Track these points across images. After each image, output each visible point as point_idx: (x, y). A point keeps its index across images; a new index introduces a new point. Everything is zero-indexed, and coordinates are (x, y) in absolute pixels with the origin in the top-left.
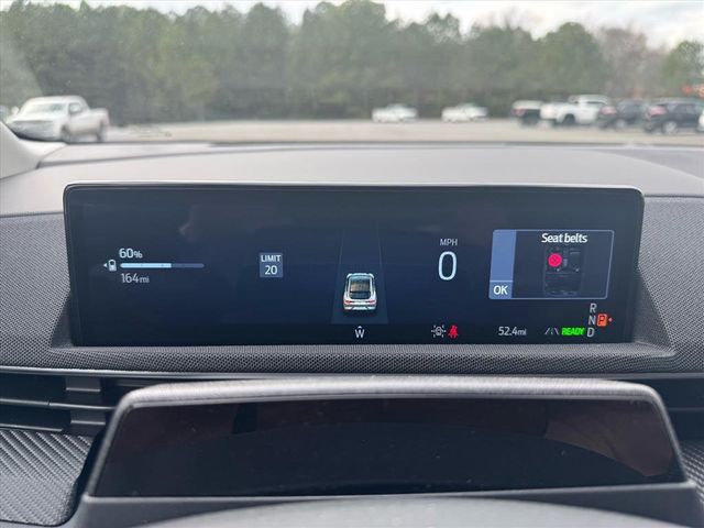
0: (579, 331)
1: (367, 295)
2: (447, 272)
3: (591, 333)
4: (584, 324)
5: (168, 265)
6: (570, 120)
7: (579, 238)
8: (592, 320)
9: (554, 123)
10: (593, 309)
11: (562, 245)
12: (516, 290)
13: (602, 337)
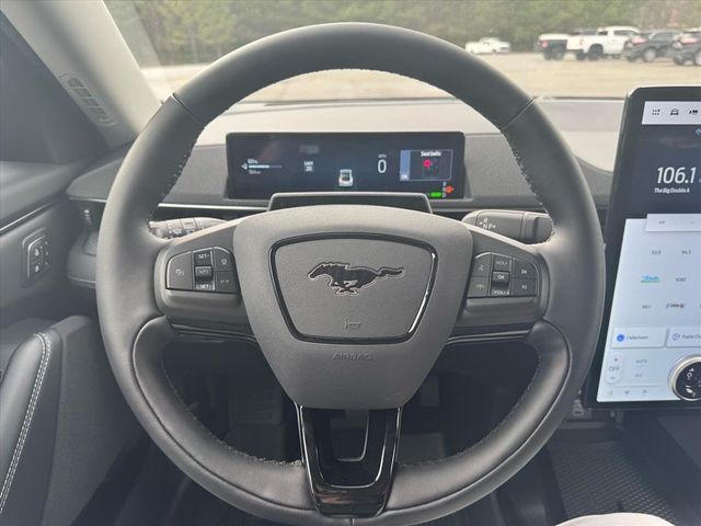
0: (438, 194)
1: (348, 179)
2: (382, 169)
3: (444, 195)
4: (440, 190)
5: (267, 167)
6: (596, 52)
7: (437, 154)
8: (444, 189)
9: (580, 55)
10: (445, 184)
11: (430, 157)
12: (411, 176)
13: (449, 196)
